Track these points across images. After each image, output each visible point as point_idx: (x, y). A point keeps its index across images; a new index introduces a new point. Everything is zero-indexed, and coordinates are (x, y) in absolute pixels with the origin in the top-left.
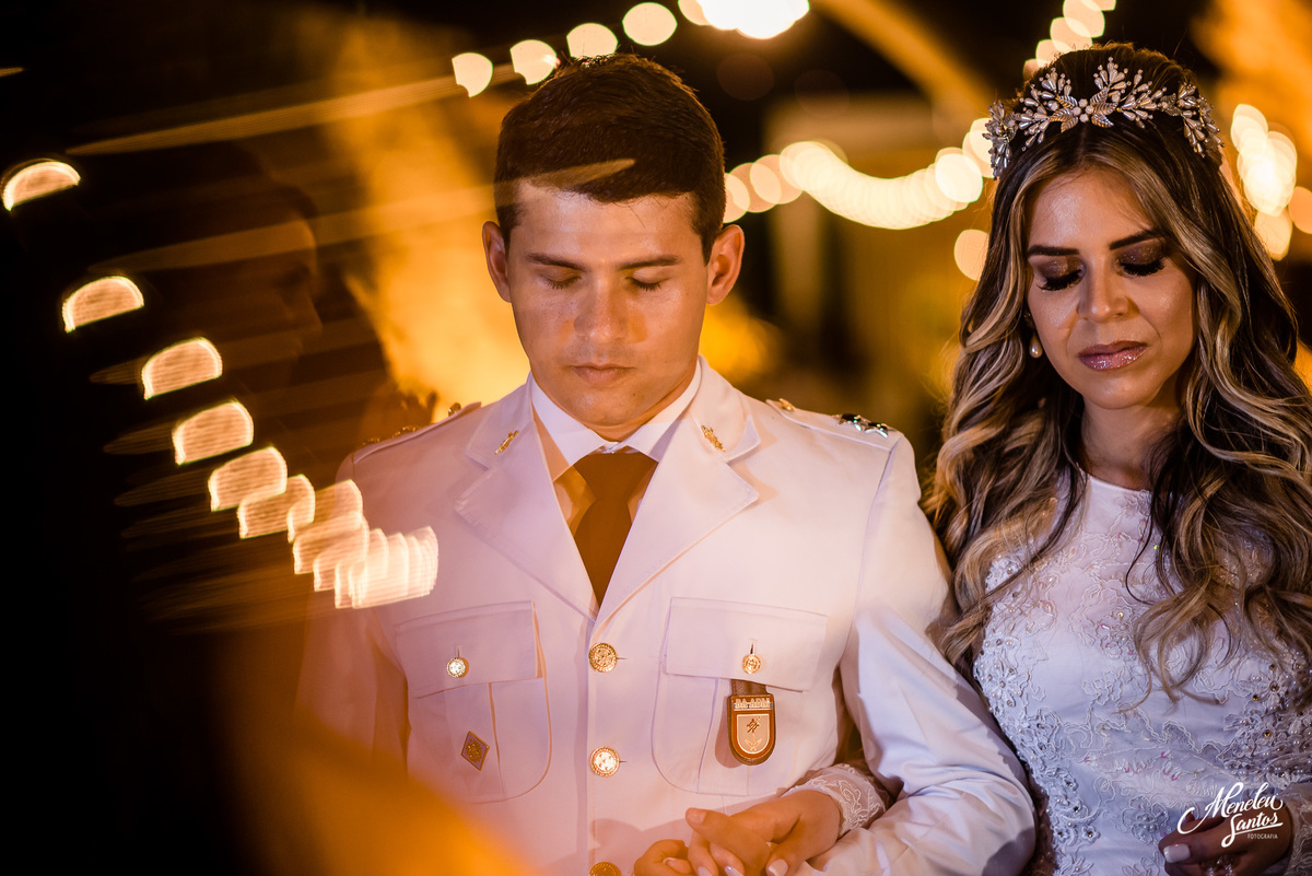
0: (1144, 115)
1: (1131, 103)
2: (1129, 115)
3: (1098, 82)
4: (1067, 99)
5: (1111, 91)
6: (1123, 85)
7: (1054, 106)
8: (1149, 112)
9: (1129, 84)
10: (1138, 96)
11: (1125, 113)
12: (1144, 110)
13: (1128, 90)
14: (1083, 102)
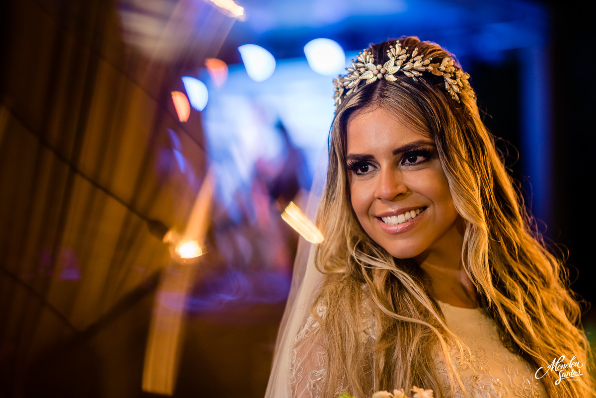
0: (416, 73)
1: (408, 66)
2: (407, 74)
3: (389, 55)
4: (370, 65)
5: (397, 60)
6: (404, 57)
7: (362, 70)
8: (420, 72)
9: (408, 55)
10: (414, 62)
11: (405, 72)
12: (417, 71)
13: (408, 60)
14: (379, 66)
